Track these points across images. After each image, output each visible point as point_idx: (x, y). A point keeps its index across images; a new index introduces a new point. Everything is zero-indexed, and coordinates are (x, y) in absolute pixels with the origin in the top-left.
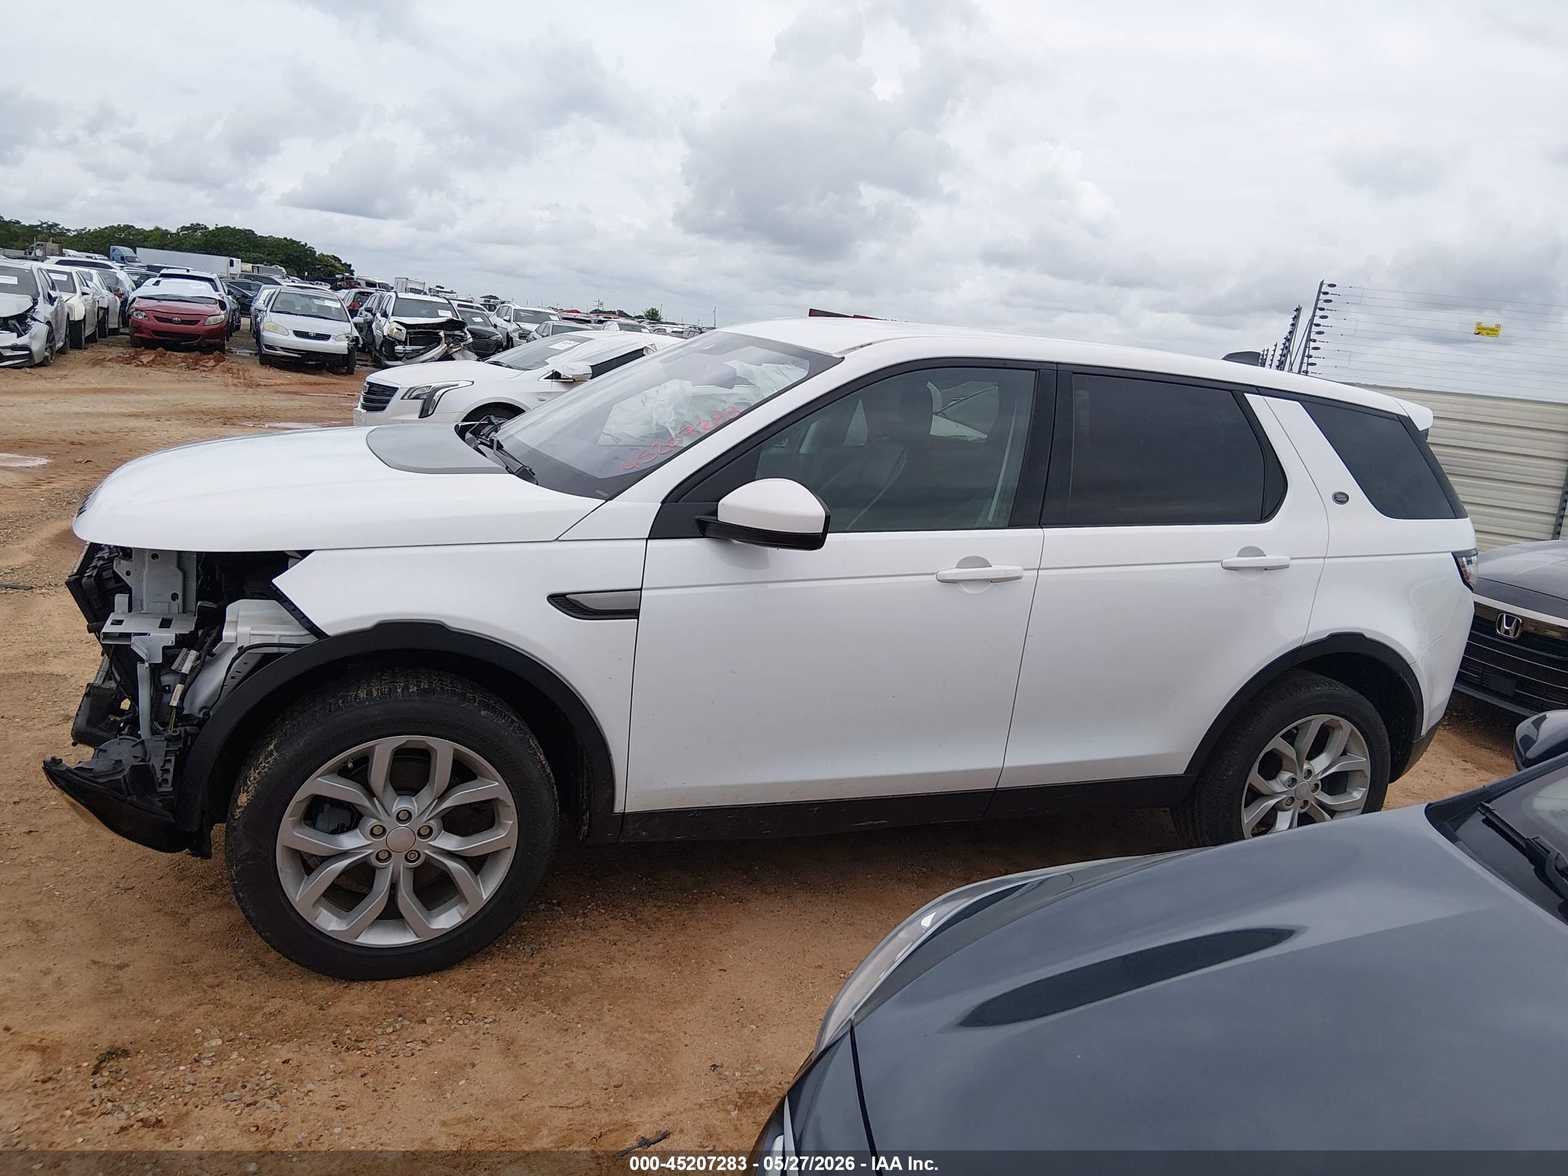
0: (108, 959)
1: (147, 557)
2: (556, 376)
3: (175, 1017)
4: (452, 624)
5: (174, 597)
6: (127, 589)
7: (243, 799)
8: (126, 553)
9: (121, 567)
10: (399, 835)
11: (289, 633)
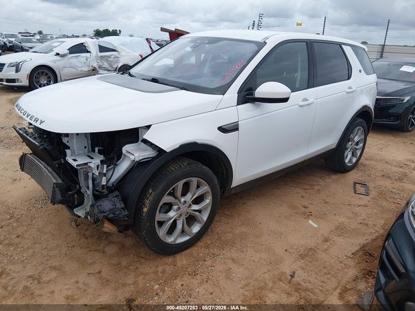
0: (92, 271)
1: (75, 136)
2: (58, 54)
3: (135, 283)
4: (199, 142)
5: (85, 147)
6: (69, 148)
7: (145, 210)
8: (67, 135)
9: (65, 140)
10: (184, 209)
11: (149, 153)
